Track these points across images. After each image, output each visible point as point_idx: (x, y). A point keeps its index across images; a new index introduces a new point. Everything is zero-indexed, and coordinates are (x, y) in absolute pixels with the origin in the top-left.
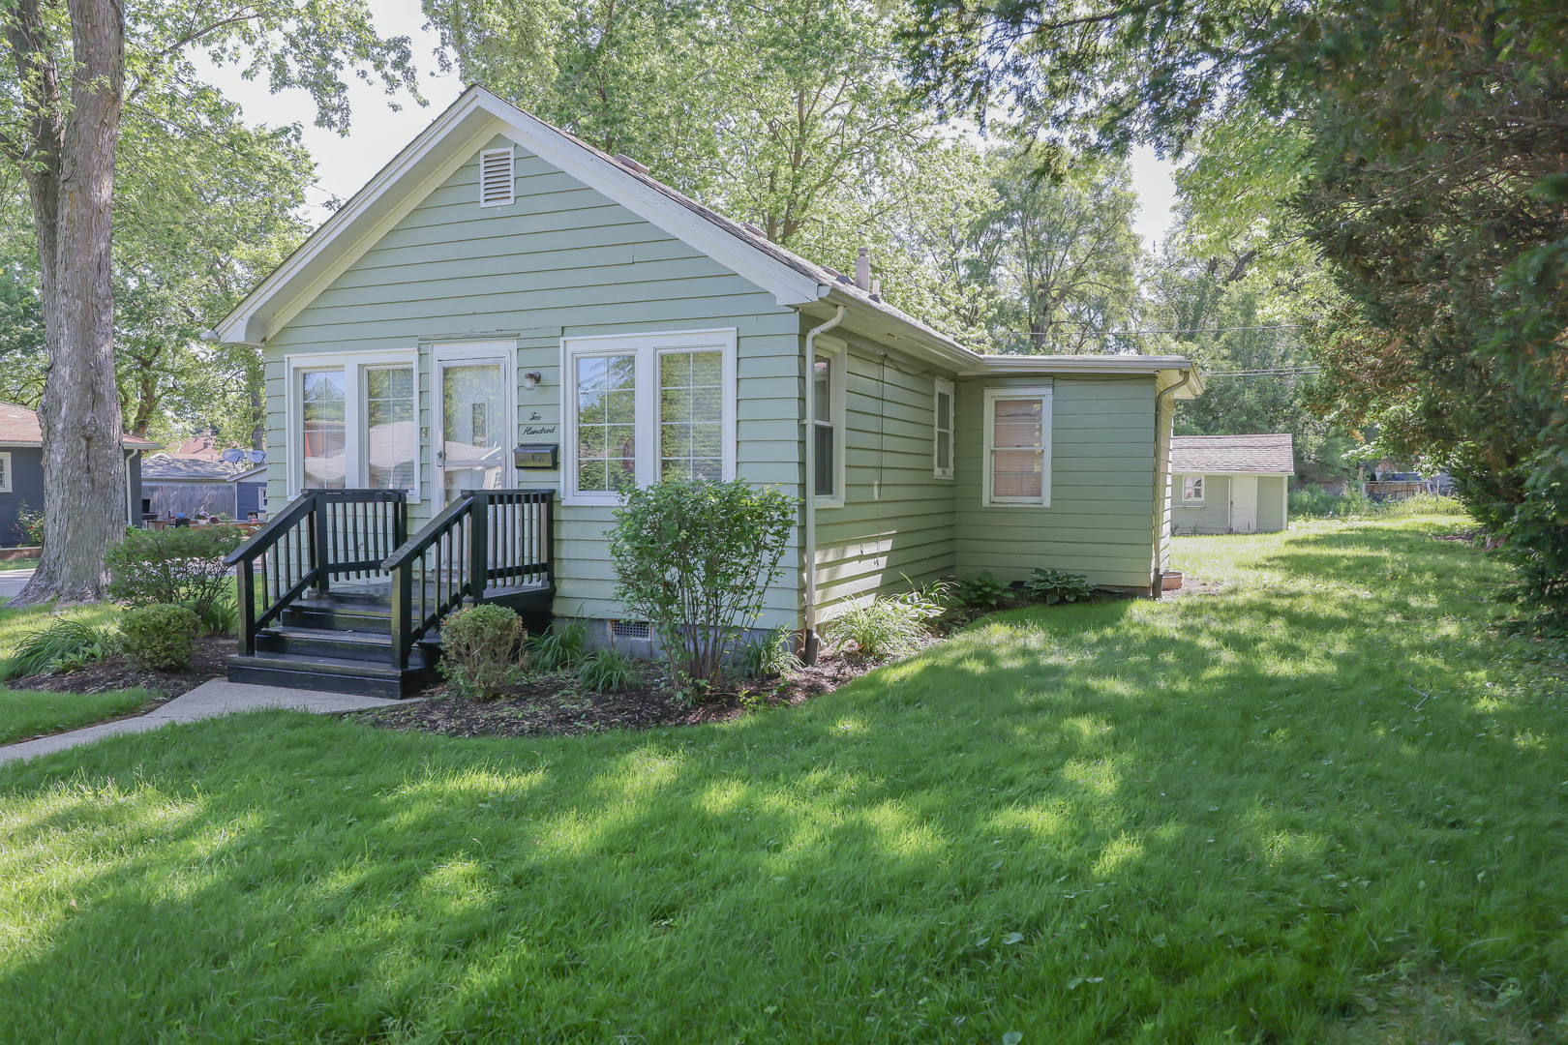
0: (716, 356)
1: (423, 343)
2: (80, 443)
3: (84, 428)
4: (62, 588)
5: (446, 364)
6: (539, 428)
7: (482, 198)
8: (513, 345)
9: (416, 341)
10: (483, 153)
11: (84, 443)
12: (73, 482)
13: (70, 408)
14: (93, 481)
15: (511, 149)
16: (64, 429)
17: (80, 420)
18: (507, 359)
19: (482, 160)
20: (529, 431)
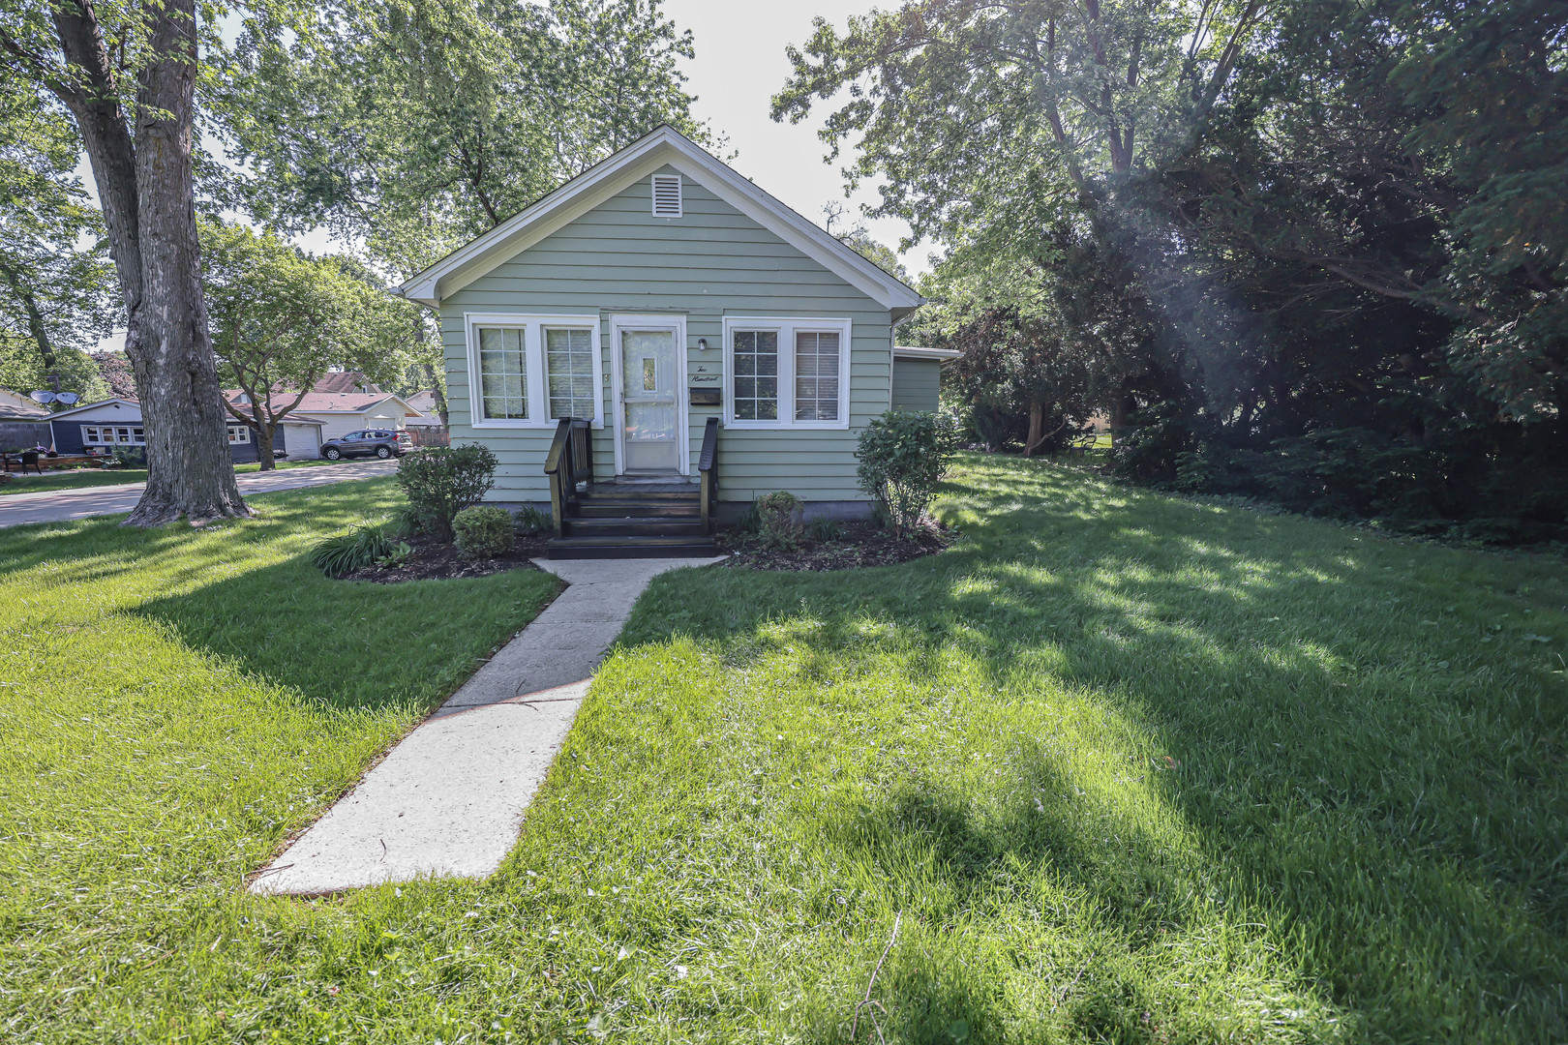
0: (835, 337)
1: (605, 312)
2: (186, 377)
3: (189, 364)
4: (187, 507)
5: (624, 329)
6: (704, 377)
7: (654, 210)
8: (684, 319)
9: (598, 310)
10: (654, 176)
11: (189, 378)
12: (184, 414)
13: (172, 345)
14: (201, 412)
15: (680, 177)
16: (167, 364)
17: (184, 356)
18: (678, 329)
19: (653, 181)
20: (696, 379)
